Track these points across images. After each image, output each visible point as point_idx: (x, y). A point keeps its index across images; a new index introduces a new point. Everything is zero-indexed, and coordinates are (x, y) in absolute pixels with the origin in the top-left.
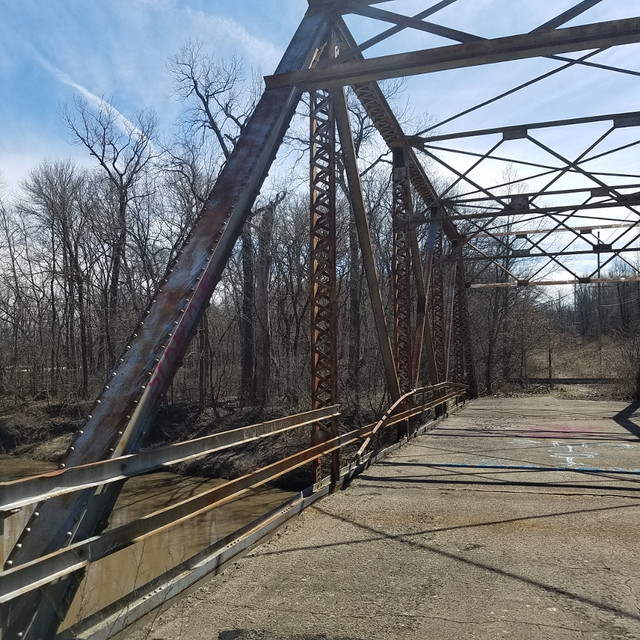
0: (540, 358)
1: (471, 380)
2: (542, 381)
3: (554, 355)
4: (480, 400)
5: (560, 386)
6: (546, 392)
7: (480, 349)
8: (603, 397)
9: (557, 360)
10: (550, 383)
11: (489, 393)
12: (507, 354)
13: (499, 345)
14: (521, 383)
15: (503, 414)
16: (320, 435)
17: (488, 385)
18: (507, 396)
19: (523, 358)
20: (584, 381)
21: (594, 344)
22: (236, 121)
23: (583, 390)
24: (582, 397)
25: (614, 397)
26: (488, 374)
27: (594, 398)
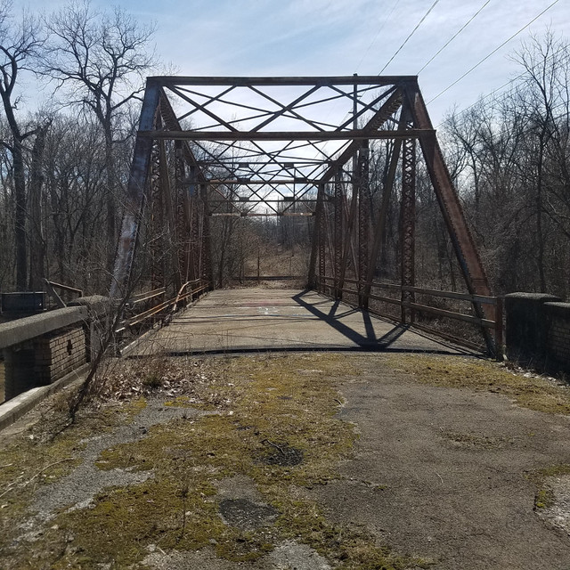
0: (252, 263)
1: (210, 278)
2: (253, 279)
3: (261, 260)
4: (216, 291)
5: (265, 281)
6: (255, 285)
7: (216, 258)
8: (290, 287)
9: (263, 264)
10: (257, 280)
11: (221, 287)
12: (231, 260)
13: (227, 254)
14: (240, 280)
15: (231, 298)
16: (156, 302)
17: (220, 282)
18: (232, 288)
19: (242, 263)
20: (279, 278)
21: (289, 252)
22: (6, 51)
23: (278, 284)
24: (277, 288)
25: (296, 288)
26: (220, 274)
27: (285, 288)
